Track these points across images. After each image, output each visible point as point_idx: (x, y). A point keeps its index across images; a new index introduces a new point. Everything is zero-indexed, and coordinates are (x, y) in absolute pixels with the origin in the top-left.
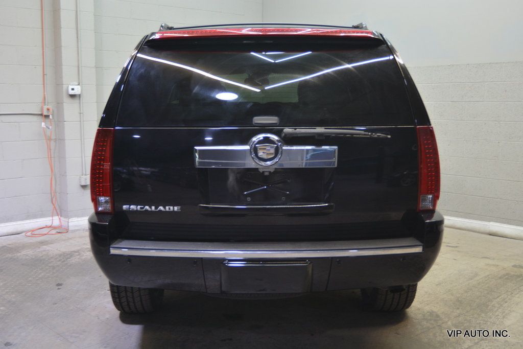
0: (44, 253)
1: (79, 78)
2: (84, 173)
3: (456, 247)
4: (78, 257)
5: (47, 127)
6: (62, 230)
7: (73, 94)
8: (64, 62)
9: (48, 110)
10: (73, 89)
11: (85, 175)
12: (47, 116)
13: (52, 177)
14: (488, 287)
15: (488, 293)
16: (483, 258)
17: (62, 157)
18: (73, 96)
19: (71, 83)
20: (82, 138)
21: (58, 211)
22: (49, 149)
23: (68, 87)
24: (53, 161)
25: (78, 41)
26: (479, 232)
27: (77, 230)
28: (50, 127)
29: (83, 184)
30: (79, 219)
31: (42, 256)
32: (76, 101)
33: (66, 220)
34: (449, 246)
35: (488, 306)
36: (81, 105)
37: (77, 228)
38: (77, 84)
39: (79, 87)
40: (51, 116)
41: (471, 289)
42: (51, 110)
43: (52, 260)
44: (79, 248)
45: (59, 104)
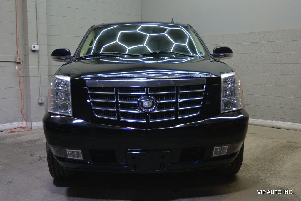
0: (20, 140)
1: (37, 41)
2: (41, 96)
3: (255, 134)
4: (40, 141)
5: (19, 69)
6: (28, 129)
7: (34, 50)
8: (29, 32)
9: (20, 59)
10: (34, 47)
11: (41, 97)
12: (19, 63)
13: (22, 99)
14: (273, 152)
15: (274, 154)
16: (270, 138)
17: (27, 87)
18: (34, 51)
19: (33, 44)
20: (40, 75)
21: (25, 118)
22: (20, 82)
23: (31, 46)
24: (22, 89)
25: (37, 20)
26: (267, 127)
27: (37, 129)
28: (21, 69)
29: (40, 102)
30: (38, 123)
31: (19, 142)
32: (36, 54)
33: (30, 123)
34: (251, 133)
35: (274, 160)
36: (39, 57)
37: (36, 128)
38: (36, 44)
39: (38, 46)
40: (21, 62)
41: (264, 153)
42: (21, 59)
43: (25, 143)
44: (40, 137)
45: (26, 56)
